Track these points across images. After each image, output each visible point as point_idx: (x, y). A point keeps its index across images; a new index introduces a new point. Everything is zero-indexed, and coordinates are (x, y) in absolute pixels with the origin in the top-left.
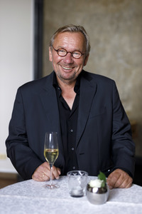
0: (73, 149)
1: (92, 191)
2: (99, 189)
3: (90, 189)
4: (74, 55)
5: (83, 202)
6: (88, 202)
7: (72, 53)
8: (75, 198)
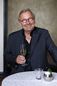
0: (29, 60)
1: (46, 76)
2: (49, 75)
3: (45, 76)
4: (29, 20)
5: (43, 81)
6: (45, 81)
7: (28, 20)
8: (39, 80)
